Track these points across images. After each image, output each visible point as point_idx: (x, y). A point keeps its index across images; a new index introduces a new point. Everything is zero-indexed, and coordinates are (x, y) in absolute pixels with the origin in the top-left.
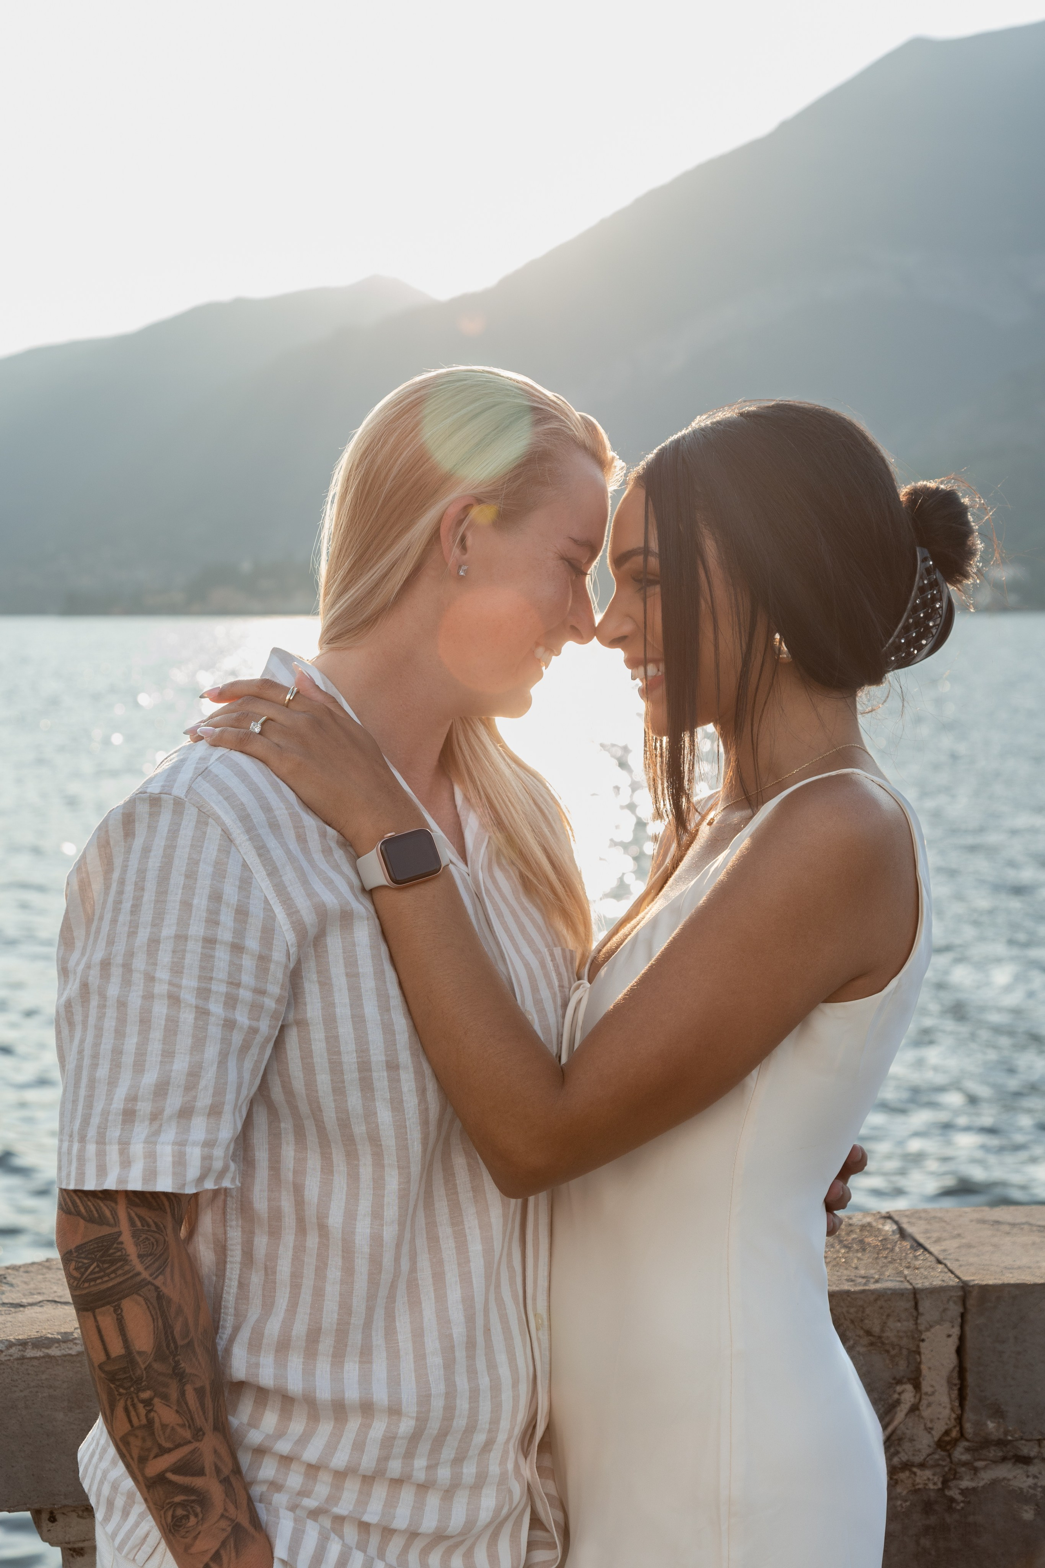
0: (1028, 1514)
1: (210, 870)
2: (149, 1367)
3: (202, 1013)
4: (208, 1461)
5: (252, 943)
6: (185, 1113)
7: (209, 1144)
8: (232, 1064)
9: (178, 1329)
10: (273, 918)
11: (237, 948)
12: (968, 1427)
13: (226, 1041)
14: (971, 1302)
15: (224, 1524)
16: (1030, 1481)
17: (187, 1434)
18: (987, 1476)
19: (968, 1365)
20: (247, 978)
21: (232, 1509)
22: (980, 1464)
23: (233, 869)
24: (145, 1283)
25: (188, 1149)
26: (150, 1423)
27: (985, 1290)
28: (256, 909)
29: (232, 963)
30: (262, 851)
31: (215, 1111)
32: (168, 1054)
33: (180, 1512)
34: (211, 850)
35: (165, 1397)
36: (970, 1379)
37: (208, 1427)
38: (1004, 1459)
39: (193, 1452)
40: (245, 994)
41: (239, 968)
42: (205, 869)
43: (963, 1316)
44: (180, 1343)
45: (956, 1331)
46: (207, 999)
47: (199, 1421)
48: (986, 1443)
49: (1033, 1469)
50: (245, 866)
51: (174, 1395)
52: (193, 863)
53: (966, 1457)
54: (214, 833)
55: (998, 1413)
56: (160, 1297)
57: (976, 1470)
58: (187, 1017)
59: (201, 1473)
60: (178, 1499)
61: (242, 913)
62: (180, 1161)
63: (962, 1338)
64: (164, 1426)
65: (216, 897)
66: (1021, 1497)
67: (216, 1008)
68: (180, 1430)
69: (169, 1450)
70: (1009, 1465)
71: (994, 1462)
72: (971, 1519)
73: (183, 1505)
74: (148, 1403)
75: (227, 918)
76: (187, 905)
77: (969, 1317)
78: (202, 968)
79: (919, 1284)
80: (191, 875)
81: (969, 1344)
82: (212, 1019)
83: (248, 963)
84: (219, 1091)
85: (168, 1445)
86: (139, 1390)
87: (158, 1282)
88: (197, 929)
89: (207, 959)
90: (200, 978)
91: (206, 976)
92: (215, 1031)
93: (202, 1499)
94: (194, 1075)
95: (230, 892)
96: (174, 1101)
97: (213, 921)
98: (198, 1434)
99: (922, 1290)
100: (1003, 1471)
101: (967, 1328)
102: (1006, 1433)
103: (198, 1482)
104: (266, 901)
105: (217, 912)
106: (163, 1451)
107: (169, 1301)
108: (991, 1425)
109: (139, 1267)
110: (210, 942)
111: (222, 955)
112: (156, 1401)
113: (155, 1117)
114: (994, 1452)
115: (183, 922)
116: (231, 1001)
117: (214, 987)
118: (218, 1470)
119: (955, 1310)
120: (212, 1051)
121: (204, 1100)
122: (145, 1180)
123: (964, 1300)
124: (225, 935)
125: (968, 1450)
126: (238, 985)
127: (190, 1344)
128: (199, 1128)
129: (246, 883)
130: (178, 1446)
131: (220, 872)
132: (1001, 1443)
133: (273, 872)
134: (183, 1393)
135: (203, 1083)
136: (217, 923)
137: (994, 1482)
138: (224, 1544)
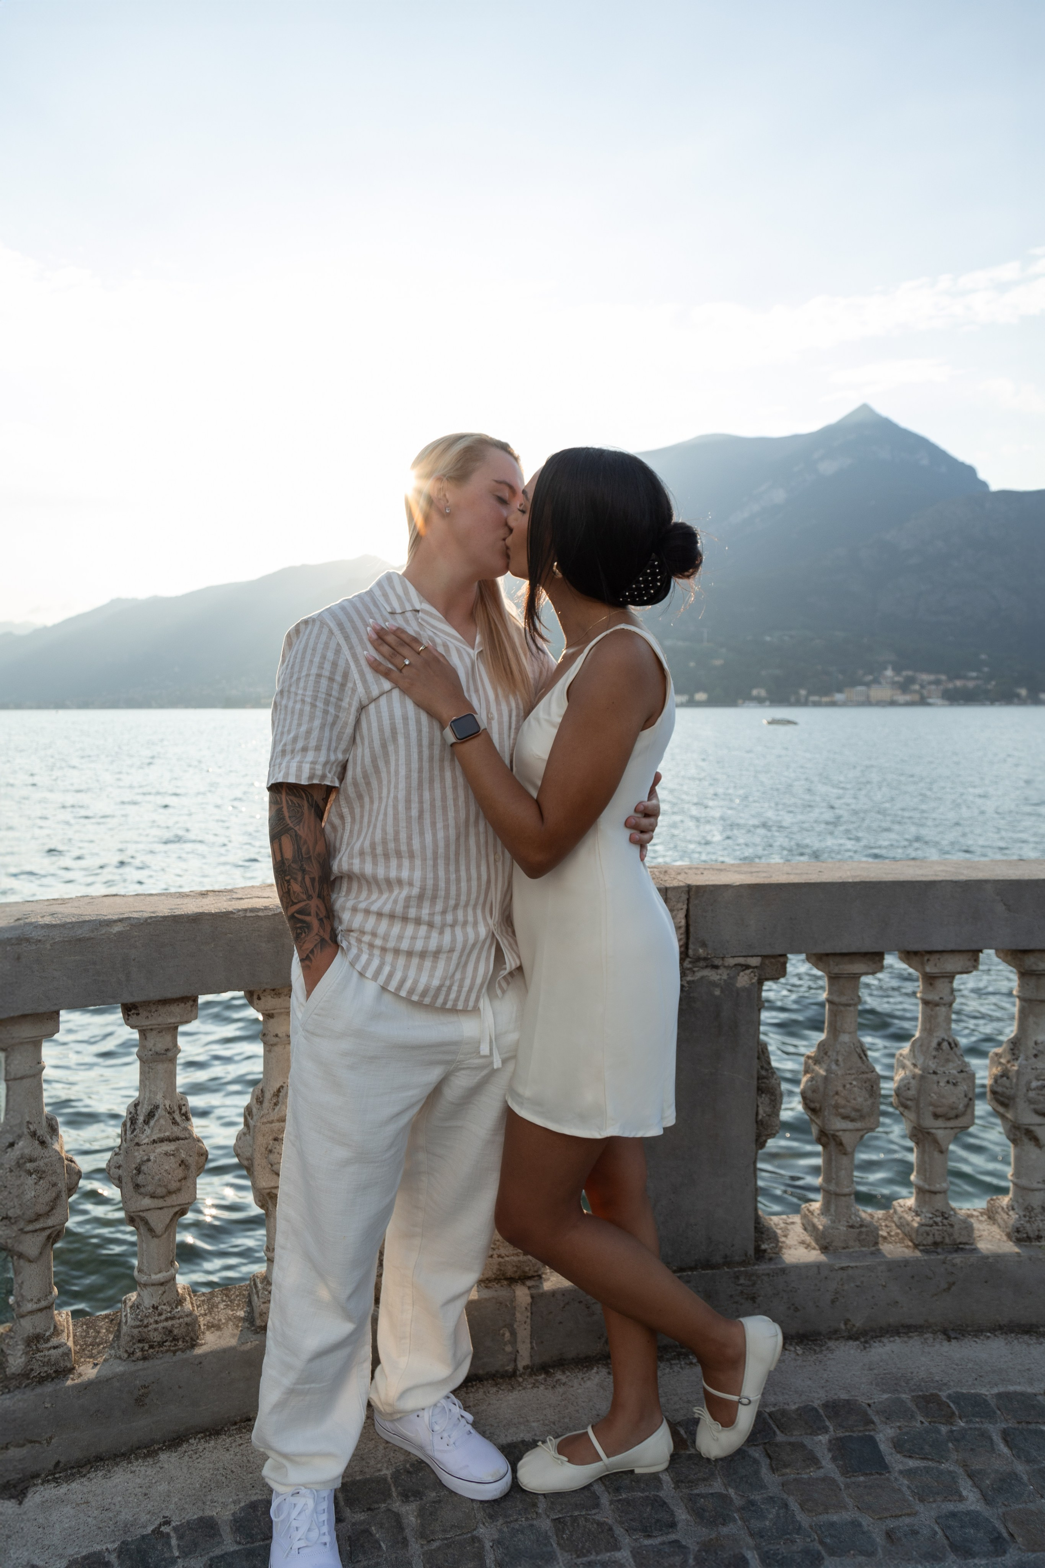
0: (717, 992)
1: (322, 646)
2: (290, 866)
3: (313, 706)
4: (313, 911)
5: (338, 678)
6: (305, 749)
7: (314, 763)
8: (327, 730)
9: (304, 850)
10: (349, 668)
11: (331, 679)
12: (691, 952)
13: (324, 719)
14: (692, 893)
15: (317, 937)
16: (718, 977)
17: (305, 897)
18: (699, 975)
19: (691, 922)
20: (335, 693)
21: (321, 931)
22: (695, 969)
23: (333, 645)
24: (291, 829)
25: (304, 765)
26: (289, 890)
27: (698, 887)
28: (341, 663)
29: (328, 686)
30: (347, 638)
31: (318, 748)
32: (299, 725)
33: (299, 931)
34: (323, 638)
35: (295, 879)
36: (692, 929)
37: (315, 895)
38: (707, 967)
39: (306, 905)
40: (333, 700)
41: (332, 688)
42: (320, 646)
43: (688, 899)
44: (305, 856)
45: (685, 907)
46: (316, 700)
47: (311, 892)
48: (698, 959)
49: (720, 971)
50: (338, 644)
51: (300, 879)
52: (316, 644)
53: (689, 966)
54: (325, 631)
55: (704, 945)
56: (296, 835)
57: (694, 972)
58: (307, 708)
59: (309, 914)
60: (298, 925)
61: (335, 664)
62: (299, 769)
63: (688, 910)
64: (294, 892)
65: (324, 657)
66: (714, 984)
67: (320, 704)
68: (302, 895)
69: (296, 903)
70: (709, 970)
71: (702, 968)
72: (692, 995)
73: (300, 928)
74: (288, 881)
75: (327, 666)
76: (311, 662)
77: (691, 900)
78: (314, 687)
79: (668, 885)
80: (314, 649)
81: (691, 913)
82: (318, 709)
83: (336, 686)
84: (320, 740)
85: (295, 901)
86: (285, 876)
87: (296, 828)
88: (314, 671)
89: (317, 683)
90: (314, 691)
91: (316, 690)
92: (319, 713)
93: (308, 926)
94: (309, 732)
95: (330, 655)
96: (300, 744)
97: (321, 667)
98: (310, 897)
99: (670, 888)
100: (706, 972)
101: (690, 906)
102: (708, 954)
103: (307, 918)
104: (347, 660)
105: (323, 663)
106: (294, 904)
107: (301, 837)
108: (701, 951)
109: (289, 822)
110: (319, 676)
111: (324, 683)
112: (292, 881)
113: (293, 751)
114: (702, 964)
115: (309, 669)
116: (327, 703)
117: (319, 695)
118: (317, 915)
119: (684, 897)
120: (317, 723)
121: (313, 743)
122: (284, 777)
123: (689, 892)
124: (326, 673)
125: (690, 962)
126: (330, 695)
127: (310, 858)
128: (310, 756)
129: (338, 651)
130: (299, 902)
131: (326, 646)
132: (705, 959)
133: (351, 648)
134: (304, 878)
135: (312, 736)
136: (323, 668)
137: (702, 977)
138: (315, 946)
